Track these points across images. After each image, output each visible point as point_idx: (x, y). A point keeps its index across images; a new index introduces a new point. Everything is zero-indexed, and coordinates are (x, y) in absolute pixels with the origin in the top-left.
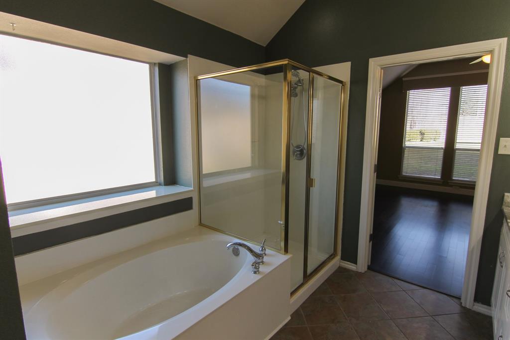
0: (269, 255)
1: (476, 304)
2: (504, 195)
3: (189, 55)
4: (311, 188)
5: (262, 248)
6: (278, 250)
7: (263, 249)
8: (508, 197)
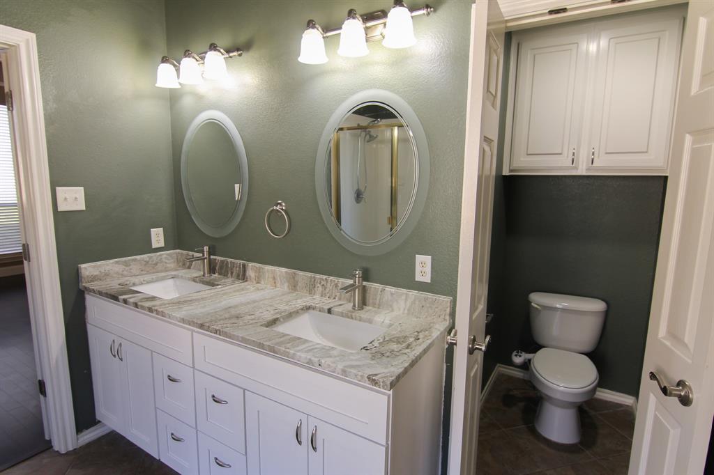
1: (81, 435)
2: (78, 269)
8: (87, 269)
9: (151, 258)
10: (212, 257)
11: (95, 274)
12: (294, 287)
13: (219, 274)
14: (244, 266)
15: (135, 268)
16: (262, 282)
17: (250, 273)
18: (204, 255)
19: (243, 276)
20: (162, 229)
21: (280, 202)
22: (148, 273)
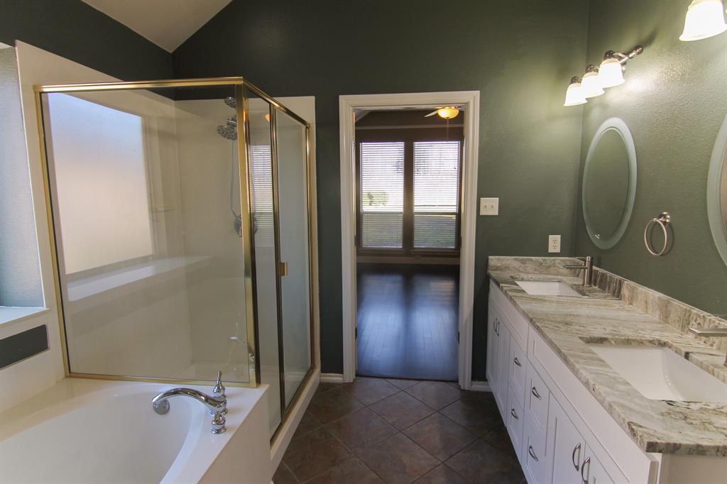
0: (232, 396)
1: (474, 383)
2: (487, 260)
3: (18, 42)
4: (283, 277)
5: (218, 388)
6: (246, 384)
7: (220, 388)
8: (494, 260)
9: (544, 260)
10: (594, 268)
11: (499, 265)
12: (666, 317)
13: (600, 287)
14: (620, 283)
15: (530, 267)
16: (634, 305)
17: (625, 291)
18: (585, 265)
19: (617, 294)
20: (560, 236)
21: (665, 213)
22: (541, 273)
